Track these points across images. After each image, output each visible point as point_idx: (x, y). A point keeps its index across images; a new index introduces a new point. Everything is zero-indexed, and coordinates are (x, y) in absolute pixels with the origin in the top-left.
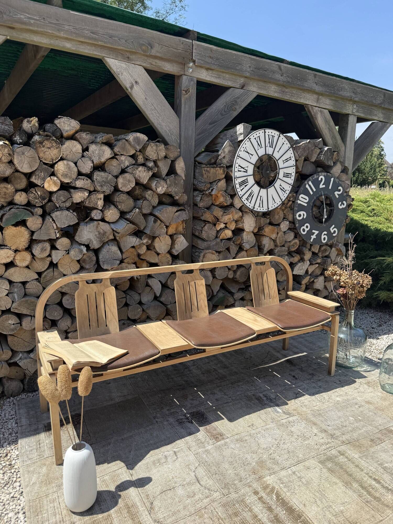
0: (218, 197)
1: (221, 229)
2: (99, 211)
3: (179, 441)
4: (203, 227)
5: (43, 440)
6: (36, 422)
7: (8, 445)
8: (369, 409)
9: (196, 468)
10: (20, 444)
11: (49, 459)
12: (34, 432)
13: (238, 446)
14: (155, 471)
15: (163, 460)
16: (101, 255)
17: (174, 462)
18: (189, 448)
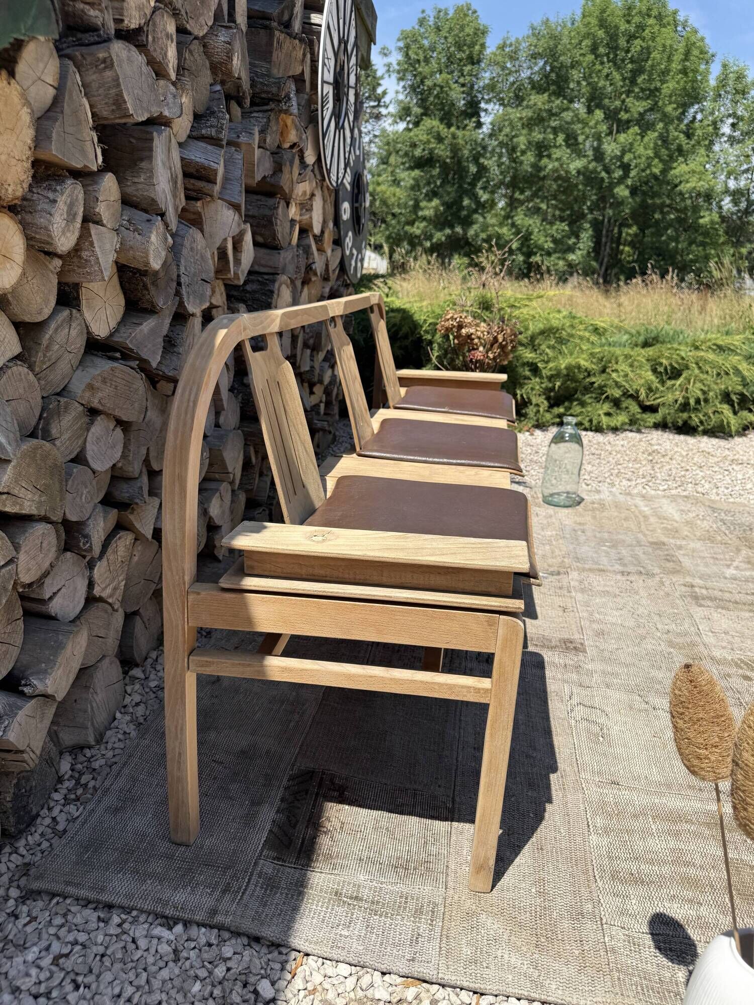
0: (287, 126)
1: (292, 219)
2: (173, 89)
3: (552, 686)
4: (276, 208)
5: (349, 883)
6: (230, 873)
7: (273, 984)
8: (594, 530)
9: (647, 703)
10: (310, 943)
11: (456, 897)
12: (282, 894)
13: (613, 641)
14: (619, 750)
15: (595, 729)
16: (182, 261)
17: (608, 718)
18: (581, 685)
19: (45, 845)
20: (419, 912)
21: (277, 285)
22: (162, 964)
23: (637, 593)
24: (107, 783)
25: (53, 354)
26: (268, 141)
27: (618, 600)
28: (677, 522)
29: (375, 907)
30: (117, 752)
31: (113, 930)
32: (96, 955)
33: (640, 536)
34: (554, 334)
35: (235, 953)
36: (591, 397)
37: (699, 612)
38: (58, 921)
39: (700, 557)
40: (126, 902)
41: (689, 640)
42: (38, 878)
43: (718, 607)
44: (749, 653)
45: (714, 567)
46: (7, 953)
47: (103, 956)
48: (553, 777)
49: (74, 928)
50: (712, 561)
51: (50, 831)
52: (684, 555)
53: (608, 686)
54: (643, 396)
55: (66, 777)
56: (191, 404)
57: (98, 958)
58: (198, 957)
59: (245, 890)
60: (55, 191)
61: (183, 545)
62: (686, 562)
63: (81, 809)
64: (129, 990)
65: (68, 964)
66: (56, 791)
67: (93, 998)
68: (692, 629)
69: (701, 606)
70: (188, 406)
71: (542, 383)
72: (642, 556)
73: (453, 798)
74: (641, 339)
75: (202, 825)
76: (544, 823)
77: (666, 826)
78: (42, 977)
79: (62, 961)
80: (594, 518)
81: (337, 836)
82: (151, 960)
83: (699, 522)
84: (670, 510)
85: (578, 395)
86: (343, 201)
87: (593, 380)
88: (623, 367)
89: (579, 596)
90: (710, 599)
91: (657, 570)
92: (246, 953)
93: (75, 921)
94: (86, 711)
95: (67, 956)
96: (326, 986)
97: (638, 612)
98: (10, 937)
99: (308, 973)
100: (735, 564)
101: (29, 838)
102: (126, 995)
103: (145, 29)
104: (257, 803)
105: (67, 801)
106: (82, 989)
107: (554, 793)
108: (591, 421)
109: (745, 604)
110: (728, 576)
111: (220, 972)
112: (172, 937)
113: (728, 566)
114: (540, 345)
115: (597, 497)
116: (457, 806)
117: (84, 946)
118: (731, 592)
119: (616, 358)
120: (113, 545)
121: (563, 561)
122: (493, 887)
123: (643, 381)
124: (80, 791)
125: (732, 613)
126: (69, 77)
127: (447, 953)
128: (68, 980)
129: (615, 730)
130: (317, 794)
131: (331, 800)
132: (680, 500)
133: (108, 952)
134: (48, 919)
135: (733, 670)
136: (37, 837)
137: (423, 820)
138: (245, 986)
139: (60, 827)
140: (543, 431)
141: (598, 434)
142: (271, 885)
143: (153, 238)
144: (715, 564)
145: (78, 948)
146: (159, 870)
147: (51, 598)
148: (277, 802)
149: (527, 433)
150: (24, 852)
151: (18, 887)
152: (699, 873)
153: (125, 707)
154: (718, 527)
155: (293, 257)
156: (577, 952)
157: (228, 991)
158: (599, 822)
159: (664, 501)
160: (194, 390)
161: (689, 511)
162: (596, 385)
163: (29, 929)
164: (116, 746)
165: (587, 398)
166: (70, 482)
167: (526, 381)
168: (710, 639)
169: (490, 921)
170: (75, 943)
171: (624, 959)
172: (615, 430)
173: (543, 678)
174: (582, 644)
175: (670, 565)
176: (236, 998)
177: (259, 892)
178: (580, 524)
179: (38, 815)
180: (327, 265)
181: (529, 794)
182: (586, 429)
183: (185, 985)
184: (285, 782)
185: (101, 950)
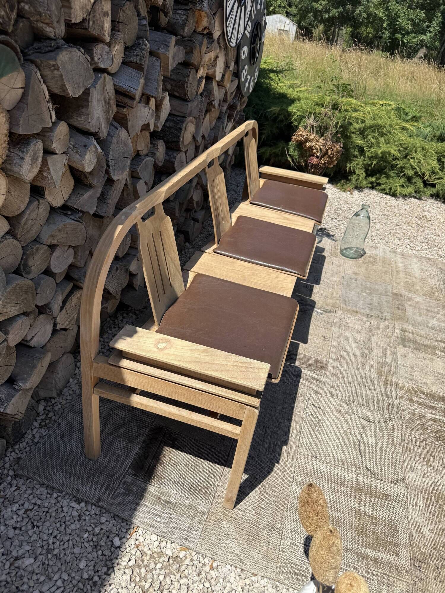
0: (201, 16)
1: (200, 78)
2: (107, 48)
3: (301, 391)
4: (188, 76)
5: (166, 494)
6: (111, 479)
7: (120, 539)
8: (363, 280)
9: (349, 409)
10: (141, 522)
11: (215, 510)
12: (133, 494)
13: (345, 365)
14: (324, 437)
15: (316, 421)
16: (111, 153)
17: (325, 415)
18: (316, 392)
19: (28, 449)
20: (195, 515)
21: (184, 125)
22: (72, 521)
23: (371, 331)
24: (60, 420)
25: (28, 226)
26: (186, 31)
27: (358, 336)
28: (416, 278)
29: (176, 508)
30: (68, 401)
31: (53, 501)
32: (44, 512)
33: (389, 287)
34: (378, 129)
35: (106, 521)
36: (394, 173)
37: (402, 350)
38: (29, 491)
39: (419, 308)
40: (60, 488)
41: (388, 369)
42: (23, 468)
43: (414, 349)
44: (419, 384)
45: (425, 317)
46: (5, 504)
47: (47, 512)
48: (284, 448)
49: (36, 496)
50: (424, 312)
51: (31, 441)
52: (410, 305)
53: (331, 395)
54: (427, 177)
55: (41, 414)
56: (97, 274)
57: (44, 513)
58: (90, 520)
59: (116, 490)
60: (23, 152)
61: (90, 341)
62: (409, 311)
63: (47, 432)
64: (56, 532)
65: (31, 514)
66: (36, 420)
67: (39, 534)
68: (394, 362)
69: (405, 346)
70: (95, 275)
71: (364, 160)
72: (384, 303)
73: (229, 453)
74: (438, 133)
75: (102, 450)
76: (271, 474)
77: (333, 486)
78: (19, 519)
79: (28, 513)
80: (367, 269)
81: (166, 466)
82: (68, 518)
83: (429, 279)
84: (415, 267)
85: (387, 170)
86: (243, 46)
87: (398, 162)
88: (419, 156)
89: (336, 330)
90: (413, 342)
91: (389, 317)
92: (111, 522)
93: (36, 493)
94: (52, 383)
95: (31, 510)
96: (145, 544)
97: (367, 346)
98: (7, 496)
99: (138, 536)
100: (438, 316)
101: (21, 444)
102: (54, 535)
103: (87, 19)
104: (131, 442)
105: (41, 426)
106: (35, 528)
107: (281, 458)
108: (390, 189)
109: (431, 348)
110: (430, 325)
111: (97, 530)
112: (79, 508)
113: (433, 317)
114: (368, 135)
115: (374, 252)
116: (229, 458)
117: (39, 507)
118: (427, 338)
119: (416, 149)
120: (70, 300)
121: (336, 302)
122: (235, 507)
123: (428, 167)
124: (47, 421)
125: (420, 354)
126: (32, 78)
127: (203, 538)
128: (30, 523)
129: (325, 425)
130: (161, 441)
131: (167, 446)
132: (424, 261)
133: (50, 511)
134: (25, 489)
135: (405, 395)
136: (24, 444)
137: (211, 464)
138: (108, 537)
139: (36, 440)
140: (359, 192)
141: (393, 198)
142: (129, 489)
143: (87, 157)
144: (426, 315)
145: (36, 507)
146: (78, 472)
147: (31, 339)
148: (141, 443)
149: (349, 193)
150: (18, 452)
151: (13, 470)
152: (341, 516)
153: (75, 374)
154: (439, 286)
155: (197, 104)
156: (265, 548)
157: (99, 540)
158: (299, 478)
159: (415, 260)
160: (99, 265)
161: (426, 270)
162: (399, 166)
163: (16, 493)
164: (68, 398)
165: (392, 174)
166: (39, 289)
167: (354, 159)
168: (400, 371)
169: (228, 525)
170: (35, 504)
171: (286, 555)
172: (405, 196)
173: (297, 385)
174: (326, 365)
175: (399, 312)
176: (102, 543)
177: (123, 491)
178: (356, 274)
179: (26, 433)
180: (226, 93)
181: (269, 456)
182: (386, 194)
183: (81, 533)
184: (147, 432)
185: (46, 510)
